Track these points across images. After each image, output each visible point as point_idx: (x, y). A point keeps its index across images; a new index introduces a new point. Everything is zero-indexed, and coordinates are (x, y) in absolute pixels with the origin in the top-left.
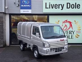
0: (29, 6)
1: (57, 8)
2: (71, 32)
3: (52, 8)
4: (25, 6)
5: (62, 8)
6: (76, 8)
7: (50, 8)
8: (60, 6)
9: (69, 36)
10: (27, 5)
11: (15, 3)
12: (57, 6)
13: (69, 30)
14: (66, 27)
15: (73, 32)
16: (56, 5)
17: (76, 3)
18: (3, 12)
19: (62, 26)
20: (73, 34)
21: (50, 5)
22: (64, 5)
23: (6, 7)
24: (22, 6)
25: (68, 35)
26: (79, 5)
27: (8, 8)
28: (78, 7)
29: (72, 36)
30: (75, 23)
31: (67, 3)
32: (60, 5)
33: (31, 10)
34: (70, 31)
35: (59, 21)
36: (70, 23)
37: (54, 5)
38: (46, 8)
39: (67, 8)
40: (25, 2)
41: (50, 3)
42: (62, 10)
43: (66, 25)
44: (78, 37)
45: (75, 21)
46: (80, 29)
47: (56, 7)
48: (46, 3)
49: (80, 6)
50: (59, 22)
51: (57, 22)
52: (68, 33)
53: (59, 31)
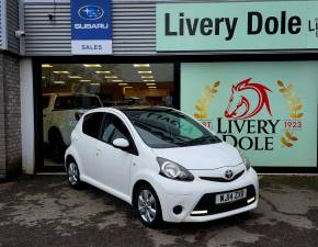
0: (102, 26)
1: (210, 32)
2: (262, 124)
3: (192, 32)
4: (86, 26)
5: (231, 32)
6: (283, 32)
7: (182, 33)
8: (223, 25)
9: (257, 138)
10: (96, 22)
11: (51, 17)
12: (211, 25)
13: (257, 117)
15: (273, 126)
16: (207, 23)
17: (284, 14)
19: (231, 100)
20: (274, 132)
21: (181, 21)
22: (235, 20)
23: (19, 33)
24: (78, 26)
25: (252, 136)
26: (295, 21)
27: (23, 35)
28: (294, 28)
29: (269, 140)
30: (281, 90)
31: (250, 15)
33: (111, 42)
34: (259, 122)
35: (217, 84)
36: (261, 89)
37: (196, 20)
38: (168, 33)
39: (250, 32)
40: (87, 11)
41: (182, 15)
42: (228, 39)
43: (243, 98)
45: (280, 83)
46: (301, 115)
47: (206, 30)
48: (167, 16)
49: (299, 23)
50: (216, 88)
51: (212, 86)
52: (252, 130)
53: (219, 120)
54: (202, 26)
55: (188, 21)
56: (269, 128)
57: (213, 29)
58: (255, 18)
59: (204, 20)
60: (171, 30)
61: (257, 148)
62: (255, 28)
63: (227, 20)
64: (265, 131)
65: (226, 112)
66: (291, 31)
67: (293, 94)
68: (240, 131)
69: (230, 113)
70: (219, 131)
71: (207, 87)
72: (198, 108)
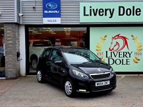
0: (56, 12)
2: (125, 54)
3: (95, 15)
4: (50, 12)
5: (112, 15)
6: (133, 15)
7: (91, 15)
8: (108, 12)
9: (123, 60)
10: (54, 10)
11: (34, 7)
12: (103, 11)
13: (123, 51)
15: (130, 55)
16: (101, 11)
17: (134, 7)
18: (16, 21)
19: (112, 43)
20: (130, 57)
21: (91, 10)
22: (113, 10)
23: (21, 14)
24: (46, 12)
25: (121, 59)
26: (138, 10)
27: (22, 16)
28: (138, 13)
29: (128, 61)
31: (120, 7)
32: (108, 9)
33: (60, 18)
35: (106, 36)
37: (97, 10)
39: (120, 15)
40: (50, 5)
41: (91, 7)
42: (110, 17)
43: (117, 43)
44: (137, 62)
45: (132, 36)
46: (141, 50)
47: (101, 14)
48: (85, 7)
49: (140, 11)
50: (106, 38)
51: (103, 37)
52: (121, 56)
53: (107, 52)
55: (94, 10)
56: (128, 55)
57: (104, 13)
58: (122, 9)
60: (86, 14)
61: (123, 64)
62: (122, 13)
63: (110, 10)
64: (126, 57)
66: (137, 14)
67: (138, 41)
68: (115, 56)
69: (111, 49)
70: (107, 57)
71: (101, 38)
72: (97, 47)
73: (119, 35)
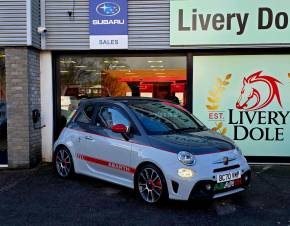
0: (119, 22)
1: (222, 27)
2: (273, 115)
3: (205, 27)
4: (104, 22)
5: (242, 27)
7: (194, 28)
8: (234, 21)
9: (267, 129)
10: (113, 18)
11: (70, 14)
12: (222, 20)
13: (268, 109)
14: (255, 99)
15: (284, 118)
16: (218, 18)
19: (242, 92)
20: (284, 123)
21: (194, 17)
22: (246, 16)
24: (96, 22)
25: (263, 127)
27: (45, 31)
29: (280, 131)
31: (261, 10)
32: (234, 15)
33: (126, 37)
34: (270, 113)
35: (229, 76)
36: (272, 81)
37: (209, 16)
38: (181, 28)
39: (261, 27)
40: (104, 8)
42: (239, 33)
43: (255, 90)
47: (218, 25)
50: (229, 80)
51: (223, 79)
52: (263, 120)
53: (231, 111)
54: (215, 22)
55: (201, 16)
56: (279, 119)
57: (225, 24)
58: (265, 14)
59: (216, 16)
60: (184, 26)
61: (267, 139)
62: (265, 23)
63: (239, 16)
64: (276, 123)
65: (237, 104)
68: (251, 122)
69: (241, 105)
70: (231, 122)
71: (219, 80)
72: (210, 99)
73: (259, 73)
